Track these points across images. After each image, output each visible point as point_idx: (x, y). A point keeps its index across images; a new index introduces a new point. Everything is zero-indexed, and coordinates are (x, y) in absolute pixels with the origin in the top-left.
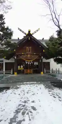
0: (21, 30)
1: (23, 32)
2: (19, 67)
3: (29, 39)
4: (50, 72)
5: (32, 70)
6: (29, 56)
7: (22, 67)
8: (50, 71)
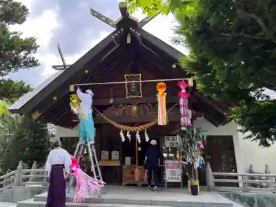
0: (99, 16)
1: (107, 21)
3: (129, 41)
4: (237, 185)
6: (135, 108)
8: (236, 178)
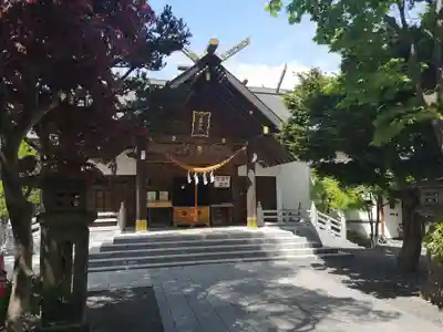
2: (151, 195)
3: (208, 78)
4: (277, 220)
5: (206, 210)
6: (200, 148)
7: (165, 195)
8: (276, 214)
